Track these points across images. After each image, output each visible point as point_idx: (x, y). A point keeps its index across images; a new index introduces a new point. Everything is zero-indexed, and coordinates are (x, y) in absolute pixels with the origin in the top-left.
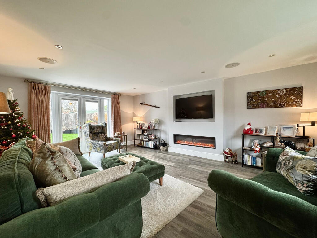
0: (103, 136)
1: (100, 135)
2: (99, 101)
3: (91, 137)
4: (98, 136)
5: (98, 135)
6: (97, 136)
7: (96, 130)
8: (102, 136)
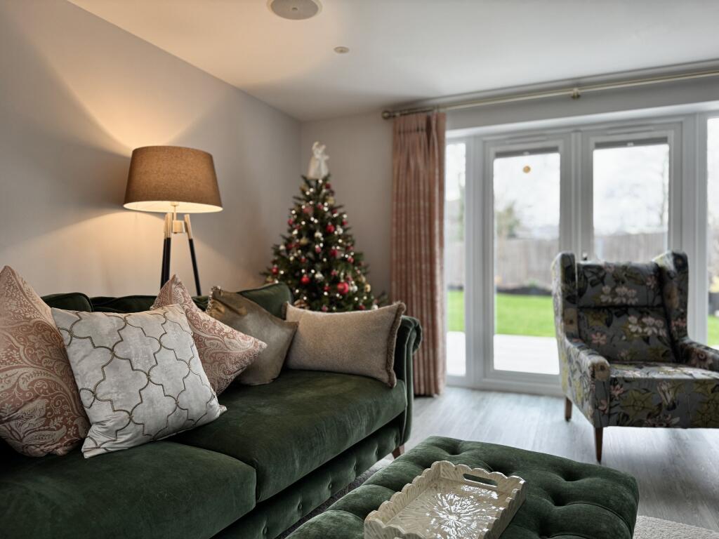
0: (649, 331)
1: (633, 319)
2: (671, 134)
3: (571, 322)
4: (616, 322)
5: (618, 316)
6: (608, 324)
7: (607, 289)
8: (644, 325)
